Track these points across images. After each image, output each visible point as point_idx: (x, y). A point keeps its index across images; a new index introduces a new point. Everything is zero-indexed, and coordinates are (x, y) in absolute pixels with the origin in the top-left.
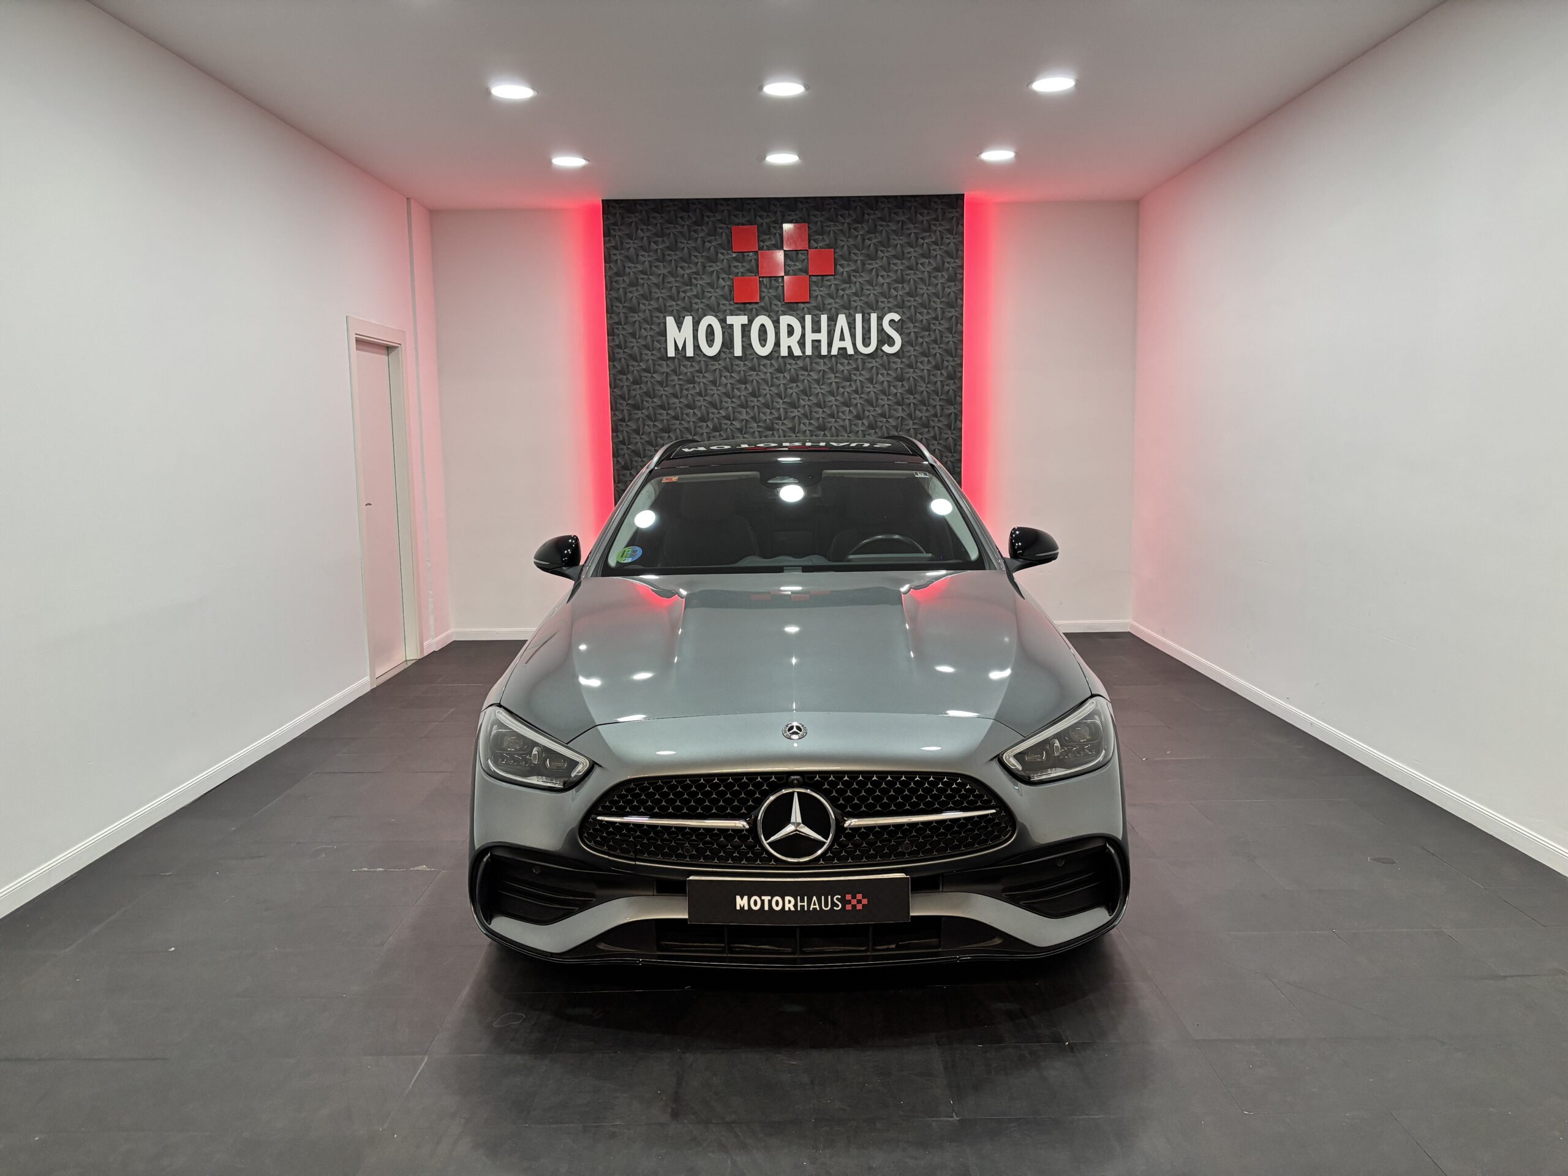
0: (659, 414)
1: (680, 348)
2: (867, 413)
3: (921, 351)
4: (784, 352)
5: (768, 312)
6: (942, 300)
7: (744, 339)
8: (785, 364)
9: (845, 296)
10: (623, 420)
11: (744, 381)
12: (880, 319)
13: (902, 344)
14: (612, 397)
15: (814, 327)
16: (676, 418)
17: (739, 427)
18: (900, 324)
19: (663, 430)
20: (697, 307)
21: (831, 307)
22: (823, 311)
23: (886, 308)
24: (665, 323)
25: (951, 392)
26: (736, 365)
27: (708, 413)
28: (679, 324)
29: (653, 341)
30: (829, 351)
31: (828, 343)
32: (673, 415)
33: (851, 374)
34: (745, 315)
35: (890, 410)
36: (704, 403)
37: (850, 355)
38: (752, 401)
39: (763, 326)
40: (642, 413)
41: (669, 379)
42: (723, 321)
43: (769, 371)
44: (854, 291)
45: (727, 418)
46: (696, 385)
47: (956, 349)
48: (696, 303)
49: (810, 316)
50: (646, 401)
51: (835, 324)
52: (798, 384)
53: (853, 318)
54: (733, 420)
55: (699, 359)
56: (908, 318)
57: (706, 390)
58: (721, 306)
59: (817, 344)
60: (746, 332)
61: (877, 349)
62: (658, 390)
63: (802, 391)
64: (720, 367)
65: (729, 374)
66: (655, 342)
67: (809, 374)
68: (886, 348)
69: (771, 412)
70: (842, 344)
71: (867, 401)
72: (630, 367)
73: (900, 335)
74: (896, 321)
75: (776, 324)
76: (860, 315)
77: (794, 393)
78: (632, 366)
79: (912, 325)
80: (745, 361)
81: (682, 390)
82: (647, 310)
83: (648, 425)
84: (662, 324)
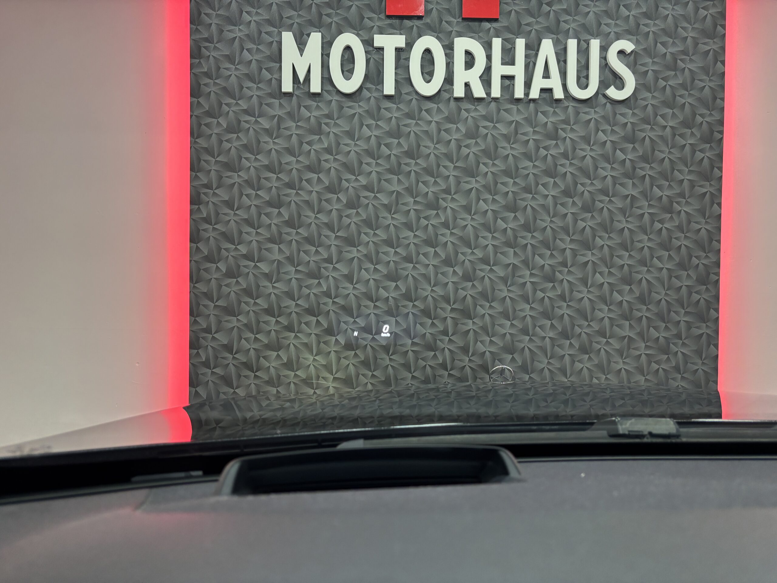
0: (266, 179)
1: (302, 79)
2: (580, 188)
3: (663, 99)
4: (459, 91)
5: (436, 33)
6: (695, 26)
7: (399, 71)
8: (459, 109)
9: (552, 14)
10: (208, 186)
11: (397, 134)
12: (604, 49)
13: (636, 88)
14: (193, 149)
15: (503, 57)
16: (290, 185)
17: (386, 201)
18: (632, 57)
19: (270, 204)
20: (330, 20)
21: (529, 28)
22: (518, 34)
23: (612, 35)
24: (280, 43)
25: (706, 160)
26: (386, 109)
27: (340, 180)
28: (301, 45)
29: (260, 69)
30: (527, 94)
31: (525, 82)
32: (287, 180)
33: (556, 130)
34: (401, 34)
35: (614, 184)
36: (335, 165)
37: (558, 101)
38: (405, 164)
39: (428, 51)
40: (238, 175)
41: (282, 127)
42: (368, 43)
43: (436, 119)
44: (565, 7)
45: (368, 188)
46: (322, 137)
47: (715, 98)
48: (328, 15)
49: (500, 39)
50: (246, 159)
51: (537, 55)
52: (478, 140)
53: (563, 47)
54: (378, 192)
55: (330, 98)
56: (645, 50)
57: (338, 144)
58: (366, 20)
59: (507, 82)
60: (402, 61)
61: (597, 93)
62: (264, 142)
63: (483, 151)
64: (360, 111)
65: (374, 122)
66: (264, 70)
67: (495, 127)
68: (612, 92)
69: (435, 182)
70: (547, 84)
71: (580, 169)
72: (224, 105)
73: (634, 73)
74: (629, 51)
75: (448, 51)
76: (575, 41)
77: (471, 155)
78: (226, 104)
79: (651, 60)
80: (399, 103)
81: (301, 143)
82: (253, 24)
83: (246, 195)
84: (275, 44)
